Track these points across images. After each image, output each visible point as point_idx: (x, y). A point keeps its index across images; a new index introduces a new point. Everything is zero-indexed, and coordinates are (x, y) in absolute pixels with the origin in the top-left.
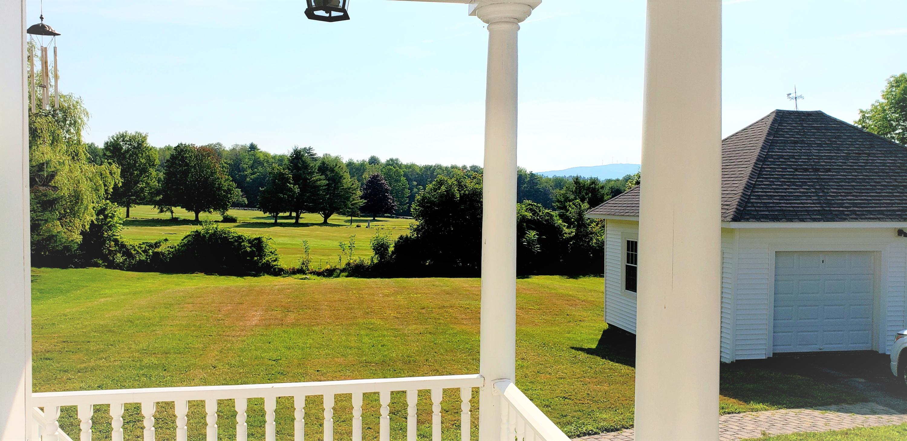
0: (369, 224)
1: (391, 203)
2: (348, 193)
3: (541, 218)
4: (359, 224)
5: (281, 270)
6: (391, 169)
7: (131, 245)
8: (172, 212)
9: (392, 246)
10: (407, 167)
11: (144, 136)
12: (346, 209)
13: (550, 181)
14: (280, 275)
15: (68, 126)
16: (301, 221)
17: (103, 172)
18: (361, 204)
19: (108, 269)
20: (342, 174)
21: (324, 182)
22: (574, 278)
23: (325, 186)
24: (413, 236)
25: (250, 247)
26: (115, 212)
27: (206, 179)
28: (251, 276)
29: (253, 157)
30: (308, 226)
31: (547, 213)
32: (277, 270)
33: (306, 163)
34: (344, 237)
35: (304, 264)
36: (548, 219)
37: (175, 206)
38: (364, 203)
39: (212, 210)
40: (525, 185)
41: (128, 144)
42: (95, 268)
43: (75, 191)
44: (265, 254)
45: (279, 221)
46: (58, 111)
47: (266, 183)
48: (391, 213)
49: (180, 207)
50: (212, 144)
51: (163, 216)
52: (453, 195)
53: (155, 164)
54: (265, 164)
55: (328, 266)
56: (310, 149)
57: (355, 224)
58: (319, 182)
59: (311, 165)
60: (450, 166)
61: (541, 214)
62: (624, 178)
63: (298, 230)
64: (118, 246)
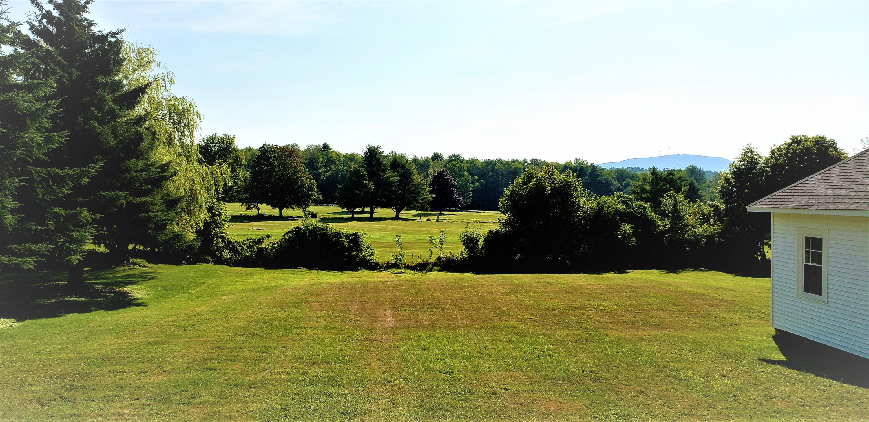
0: (438, 218)
1: (456, 197)
2: (417, 189)
3: (635, 211)
4: (429, 217)
5: (377, 264)
6: (455, 164)
7: (236, 242)
8: (258, 209)
9: (481, 240)
10: (468, 162)
11: (231, 138)
12: (416, 204)
13: (612, 172)
14: (376, 269)
15: (182, 128)
16: (375, 216)
17: (214, 172)
18: (431, 199)
19: (217, 265)
20: (412, 171)
21: (396, 178)
22: (674, 273)
23: (397, 182)
24: (502, 230)
25: (348, 242)
26: (221, 210)
27: (289, 178)
28: (350, 270)
29: (326, 156)
30: (383, 221)
31: (640, 205)
32: (373, 264)
33: (379, 161)
34: (417, 231)
35: (398, 259)
36: (642, 211)
37: (261, 203)
38: (433, 198)
39: (294, 206)
40: (587, 177)
41: (218, 146)
42: (205, 264)
43: (191, 191)
44: (362, 249)
45: (355, 216)
46: (173, 114)
47: (338, 180)
48: (457, 207)
49: (265, 204)
50: (289, 145)
51: (250, 213)
52: (544, 189)
53: (243, 163)
54: (337, 163)
55: (420, 260)
56: (378, 148)
57: (425, 218)
58: (391, 179)
59: (384, 163)
60: (510, 160)
61: (633, 206)
62: (687, 168)
63: (374, 224)
64: (225, 243)
